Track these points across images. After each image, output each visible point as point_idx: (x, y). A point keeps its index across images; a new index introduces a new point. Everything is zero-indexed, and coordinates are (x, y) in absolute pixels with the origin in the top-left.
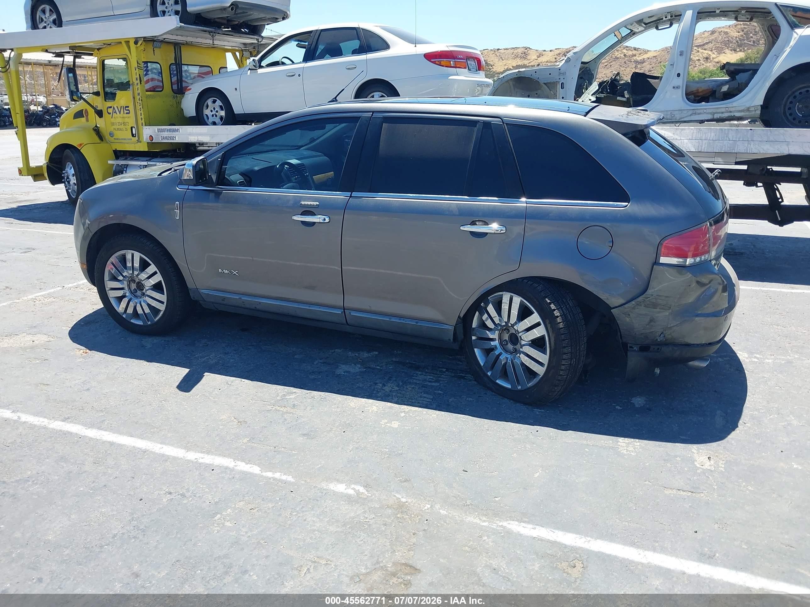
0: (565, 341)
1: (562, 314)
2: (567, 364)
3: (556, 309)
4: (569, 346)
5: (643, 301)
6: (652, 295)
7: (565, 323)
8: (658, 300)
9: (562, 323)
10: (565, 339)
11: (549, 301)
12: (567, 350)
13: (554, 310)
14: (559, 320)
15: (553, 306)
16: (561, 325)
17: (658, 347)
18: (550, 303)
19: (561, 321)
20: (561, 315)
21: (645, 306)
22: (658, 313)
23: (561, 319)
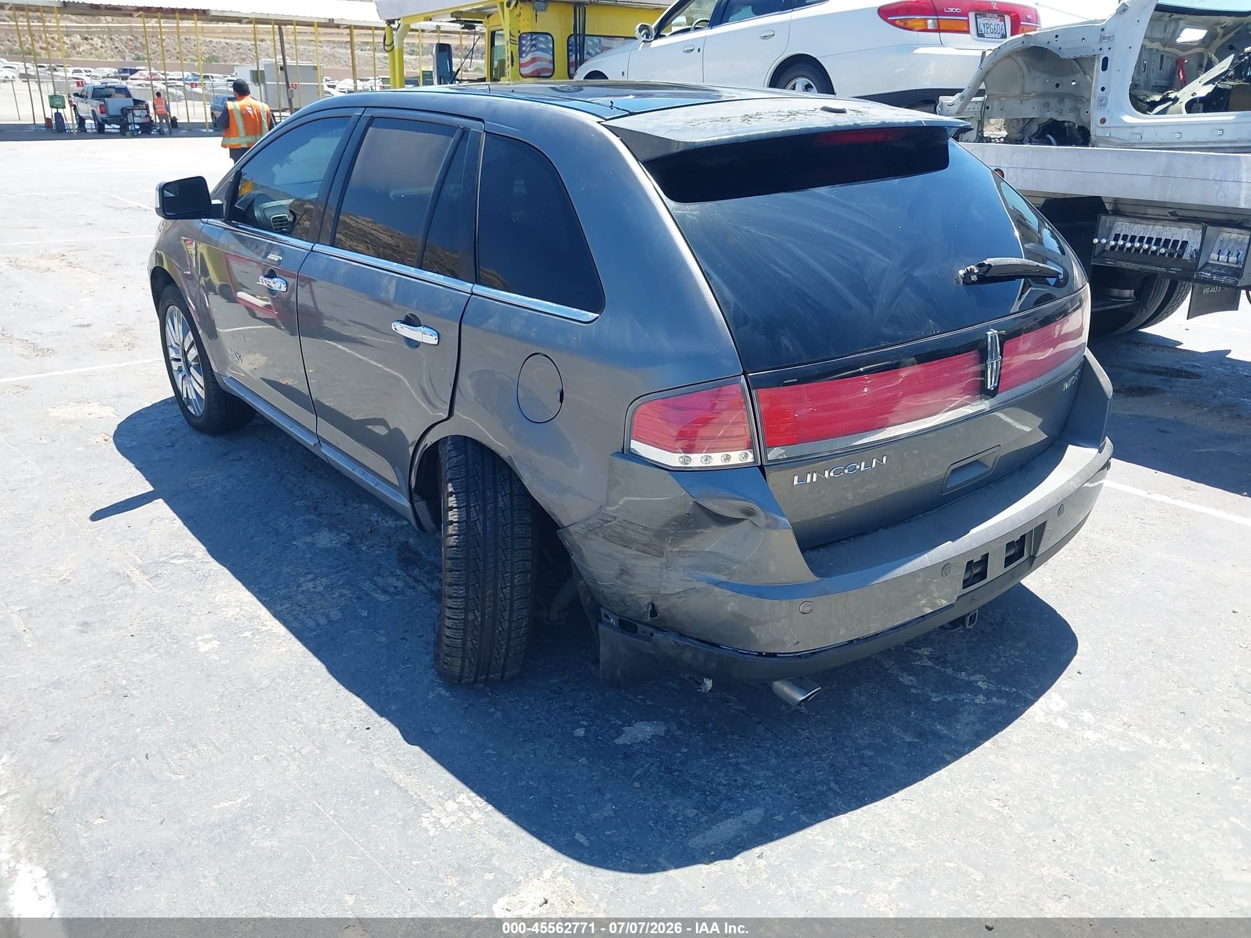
0: (454, 573)
1: (465, 519)
2: (456, 617)
3: (455, 508)
4: (461, 583)
5: (598, 525)
6: (616, 518)
7: (462, 537)
8: (628, 531)
9: (455, 537)
10: (454, 568)
11: (450, 489)
12: (455, 591)
13: (451, 508)
14: (451, 530)
15: (452, 501)
16: (452, 541)
17: (652, 630)
18: (451, 494)
19: (454, 533)
20: (461, 520)
21: (604, 538)
22: (635, 558)
23: (457, 528)
